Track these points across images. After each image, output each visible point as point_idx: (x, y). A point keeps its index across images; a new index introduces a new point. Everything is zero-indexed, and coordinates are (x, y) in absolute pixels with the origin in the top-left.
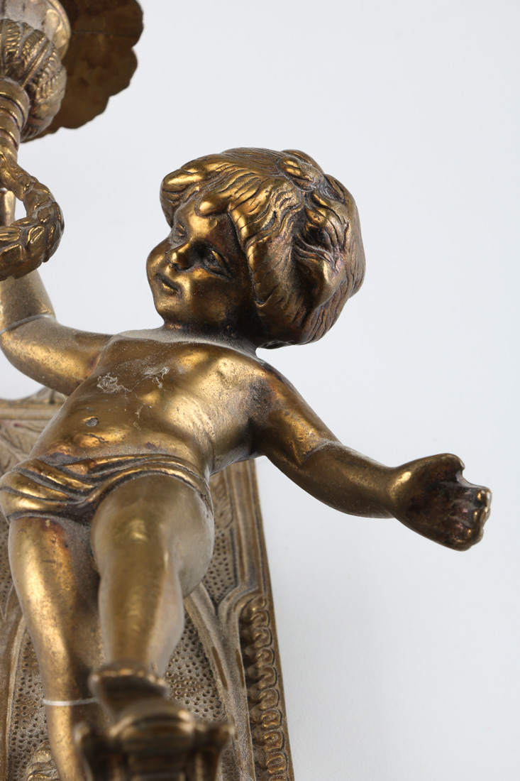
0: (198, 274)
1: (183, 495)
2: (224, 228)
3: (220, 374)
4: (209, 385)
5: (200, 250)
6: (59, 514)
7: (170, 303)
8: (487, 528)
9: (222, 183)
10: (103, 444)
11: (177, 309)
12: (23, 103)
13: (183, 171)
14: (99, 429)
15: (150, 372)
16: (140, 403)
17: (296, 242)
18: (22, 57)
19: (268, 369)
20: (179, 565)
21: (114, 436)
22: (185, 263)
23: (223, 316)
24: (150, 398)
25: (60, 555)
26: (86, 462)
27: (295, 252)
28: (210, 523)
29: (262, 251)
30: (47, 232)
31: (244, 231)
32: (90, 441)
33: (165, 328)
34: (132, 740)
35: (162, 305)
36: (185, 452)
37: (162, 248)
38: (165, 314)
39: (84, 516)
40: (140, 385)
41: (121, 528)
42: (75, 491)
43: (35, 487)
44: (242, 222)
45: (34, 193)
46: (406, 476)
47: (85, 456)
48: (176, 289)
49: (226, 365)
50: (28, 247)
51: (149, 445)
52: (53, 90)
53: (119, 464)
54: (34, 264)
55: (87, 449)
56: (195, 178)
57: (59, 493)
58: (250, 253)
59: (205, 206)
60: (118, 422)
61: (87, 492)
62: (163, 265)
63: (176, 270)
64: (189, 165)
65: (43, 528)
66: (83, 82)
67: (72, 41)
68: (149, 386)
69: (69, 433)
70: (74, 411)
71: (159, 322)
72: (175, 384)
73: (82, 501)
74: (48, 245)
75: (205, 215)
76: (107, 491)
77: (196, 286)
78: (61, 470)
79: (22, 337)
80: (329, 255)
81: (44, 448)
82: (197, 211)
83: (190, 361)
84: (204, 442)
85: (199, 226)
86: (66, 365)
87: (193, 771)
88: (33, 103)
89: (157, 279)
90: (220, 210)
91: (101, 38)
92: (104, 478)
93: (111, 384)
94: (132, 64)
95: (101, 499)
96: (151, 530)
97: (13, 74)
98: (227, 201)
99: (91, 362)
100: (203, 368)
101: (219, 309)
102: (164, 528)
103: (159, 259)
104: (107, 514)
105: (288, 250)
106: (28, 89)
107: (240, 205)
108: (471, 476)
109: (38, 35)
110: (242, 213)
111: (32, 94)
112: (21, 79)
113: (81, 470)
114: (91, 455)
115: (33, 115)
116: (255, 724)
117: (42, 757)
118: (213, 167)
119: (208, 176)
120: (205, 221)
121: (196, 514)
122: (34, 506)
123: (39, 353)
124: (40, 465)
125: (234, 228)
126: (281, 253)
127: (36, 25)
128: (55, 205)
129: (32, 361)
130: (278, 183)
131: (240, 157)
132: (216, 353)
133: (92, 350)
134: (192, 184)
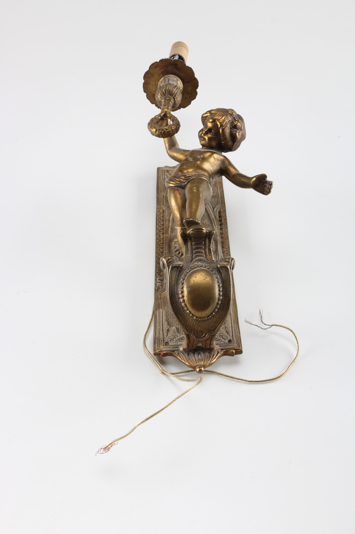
0: (209, 136)
1: (205, 182)
2: (215, 125)
3: (214, 157)
4: (212, 160)
5: (210, 130)
6: (178, 187)
7: (203, 142)
8: (272, 190)
9: (214, 115)
10: (188, 172)
11: (205, 143)
12: (172, 101)
13: (206, 113)
14: (187, 169)
15: (199, 157)
16: (196, 163)
17: (231, 128)
18: (172, 91)
19: (224, 157)
20: (204, 197)
21: (190, 170)
22: (206, 133)
23: (215, 145)
24: (199, 162)
25: (178, 196)
26: (184, 176)
27: (230, 130)
28: (211, 189)
29: (223, 130)
30: (176, 127)
31: (219, 126)
32: (185, 171)
33: (202, 148)
34: (192, 234)
35: (202, 143)
36: (206, 174)
37: (202, 130)
38: (202, 145)
39: (184, 188)
40: (196, 159)
41: (191, 189)
42: (182, 182)
43: (173, 181)
44: (219, 124)
45: (174, 119)
46: (254, 179)
47: (184, 175)
48: (205, 139)
49: (215, 156)
50: (172, 130)
51: (198, 172)
52: (179, 98)
53: (191, 176)
54: (174, 134)
55: (185, 173)
56: (209, 114)
57: (178, 183)
58: (221, 131)
59: (211, 120)
60: (191, 167)
61: (184, 182)
62: (202, 134)
63: (204, 135)
64: (207, 112)
65: (175, 190)
66: (186, 98)
67: (183, 89)
68: (198, 160)
69: (181, 169)
70: (182, 165)
71: (201, 147)
72: (204, 159)
73: (183, 184)
74: (177, 130)
75: (211, 122)
76: (189, 182)
77: (209, 138)
78: (179, 178)
79: (172, 151)
80: (238, 131)
81: (175, 173)
82: (209, 122)
83: (207, 154)
84: (210, 172)
85: (210, 125)
86: (181, 157)
87: (206, 241)
88: (175, 101)
89: (200, 137)
90: (214, 121)
91: (190, 88)
92: (188, 179)
93: (191, 159)
94: (196, 93)
95: (187, 184)
96: (198, 189)
97: (170, 94)
98: (215, 119)
99: (186, 156)
100: (210, 156)
101: (214, 144)
102: (201, 189)
103: (201, 133)
105: (229, 130)
106: (173, 98)
107: (218, 120)
108: (269, 179)
109: (176, 86)
110: (219, 122)
111: (174, 99)
112: (172, 96)
113: (183, 177)
114: (185, 174)
115: (175, 104)
116: (221, 234)
117: (176, 240)
118: (213, 112)
119: (211, 114)
120: (211, 124)
121: (208, 187)
122: (173, 185)
123: (175, 154)
124: (174, 177)
125: (217, 125)
126: (227, 131)
127: (176, 84)
128: (178, 121)
129: (174, 156)
130: (227, 115)
131: (219, 110)
132: (213, 153)
133: (187, 153)
134: (208, 116)
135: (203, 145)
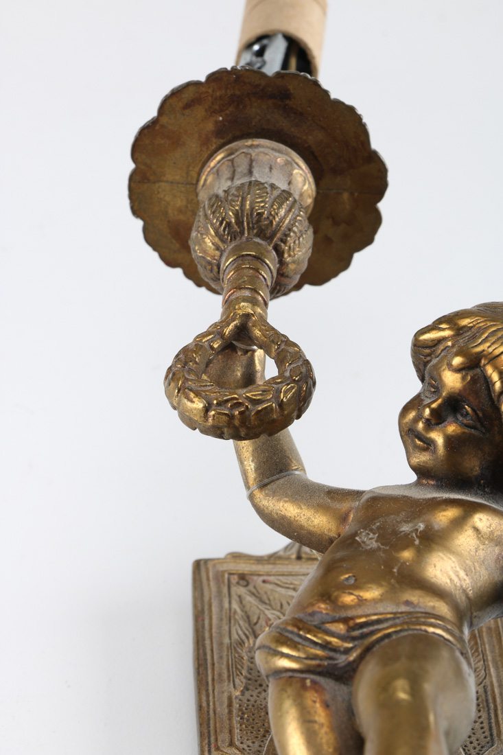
0: (452, 429)
1: (445, 654)
2: (477, 383)
3: (476, 530)
4: (465, 540)
5: (453, 405)
6: (320, 674)
7: (423, 458)
9: (474, 337)
10: (361, 602)
11: (431, 464)
12: (271, 261)
13: (434, 327)
14: (356, 586)
15: (406, 528)
16: (397, 560)
18: (271, 216)
20: (443, 725)
21: (372, 593)
22: (437, 419)
23: (477, 471)
24: (407, 555)
25: (321, 715)
26: (345, 620)
30: (300, 390)
31: (498, 386)
32: (348, 599)
33: (418, 484)
35: (415, 461)
36: (443, 609)
37: (414, 404)
38: (417, 469)
39: (345, 675)
40: (392, 540)
41: (384, 687)
42: (335, 650)
43: (294, 646)
44: (495, 377)
45: (285, 351)
47: (344, 614)
48: (429, 445)
49: (481, 520)
50: (281, 404)
51: (407, 603)
52: (301, 249)
53: (378, 622)
54: (287, 422)
55: (346, 607)
56: (447, 333)
57: (319, 652)
59: (457, 361)
60: (376, 580)
61: (347, 651)
62: (416, 420)
63: (429, 425)
64: (441, 320)
65: (304, 687)
67: (316, 200)
68: (406, 541)
69: (326, 590)
70: (330, 569)
71: (412, 477)
72: (431, 540)
73: (342, 660)
74: (301, 402)
75: (458, 370)
76: (368, 650)
77: (449, 440)
78: (319, 628)
79: (274, 494)
81: (301, 606)
82: (450, 366)
83: (445, 516)
84: (461, 599)
85: (452, 381)
86: (318, 522)
88: (282, 262)
89: (409, 434)
90: (473, 364)
91: (346, 196)
92: (363, 636)
93: (370, 541)
94: (376, 220)
95: (361, 658)
96: (416, 690)
97: (261, 234)
98: (479, 356)
99: (343, 519)
100: (458, 524)
101: (473, 464)
102: (428, 687)
103: (412, 415)
104: (369, 674)
106: (276, 248)
107: (493, 359)
109: (286, 194)
110: (496, 368)
111: (280, 253)
112: (269, 239)
113: (340, 628)
114: (350, 613)
115: (281, 273)
118: (465, 322)
119: (459, 331)
120: (458, 376)
121: (459, 673)
122: (294, 665)
123: (291, 510)
124: (298, 623)
125: (488, 382)
127: (283, 186)
128: (307, 363)
129: (284, 518)
131: (492, 312)
132: (471, 508)
133: (344, 506)
134: (444, 339)
135: (422, 472)
